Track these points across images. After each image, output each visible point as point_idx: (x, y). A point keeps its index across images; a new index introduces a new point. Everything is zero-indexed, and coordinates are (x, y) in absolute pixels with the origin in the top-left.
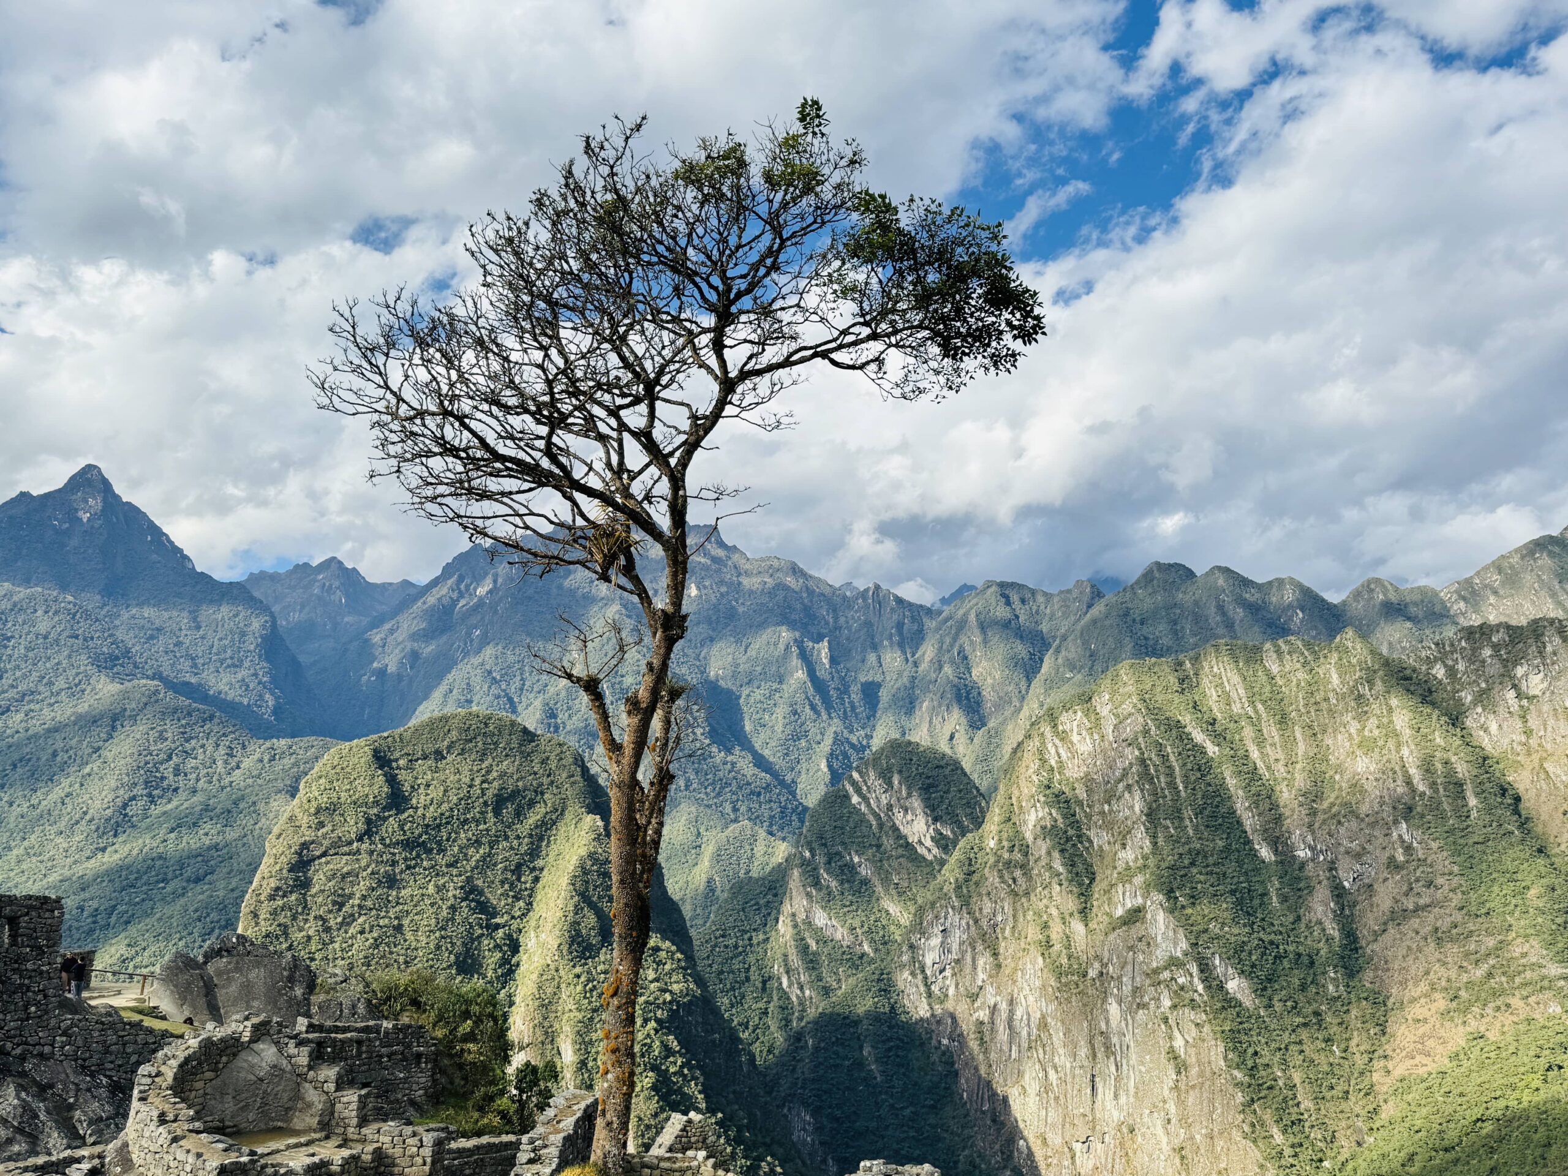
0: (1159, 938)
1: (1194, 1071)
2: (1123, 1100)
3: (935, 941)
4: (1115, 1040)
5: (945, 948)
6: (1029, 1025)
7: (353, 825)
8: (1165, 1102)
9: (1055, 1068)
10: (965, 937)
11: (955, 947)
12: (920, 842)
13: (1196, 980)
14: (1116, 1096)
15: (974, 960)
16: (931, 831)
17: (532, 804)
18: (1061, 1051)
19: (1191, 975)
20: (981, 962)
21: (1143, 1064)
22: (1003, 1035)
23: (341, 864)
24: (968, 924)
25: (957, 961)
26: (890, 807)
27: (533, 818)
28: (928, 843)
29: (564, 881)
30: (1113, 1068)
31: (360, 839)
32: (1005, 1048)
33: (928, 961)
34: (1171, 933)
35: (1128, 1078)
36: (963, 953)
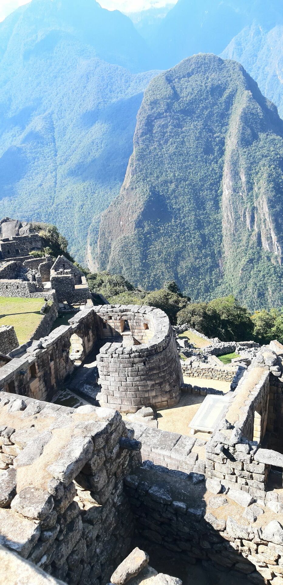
7: (162, 107)
17: (225, 89)
23: (162, 122)
27: (226, 95)
29: (238, 118)
31: (166, 111)
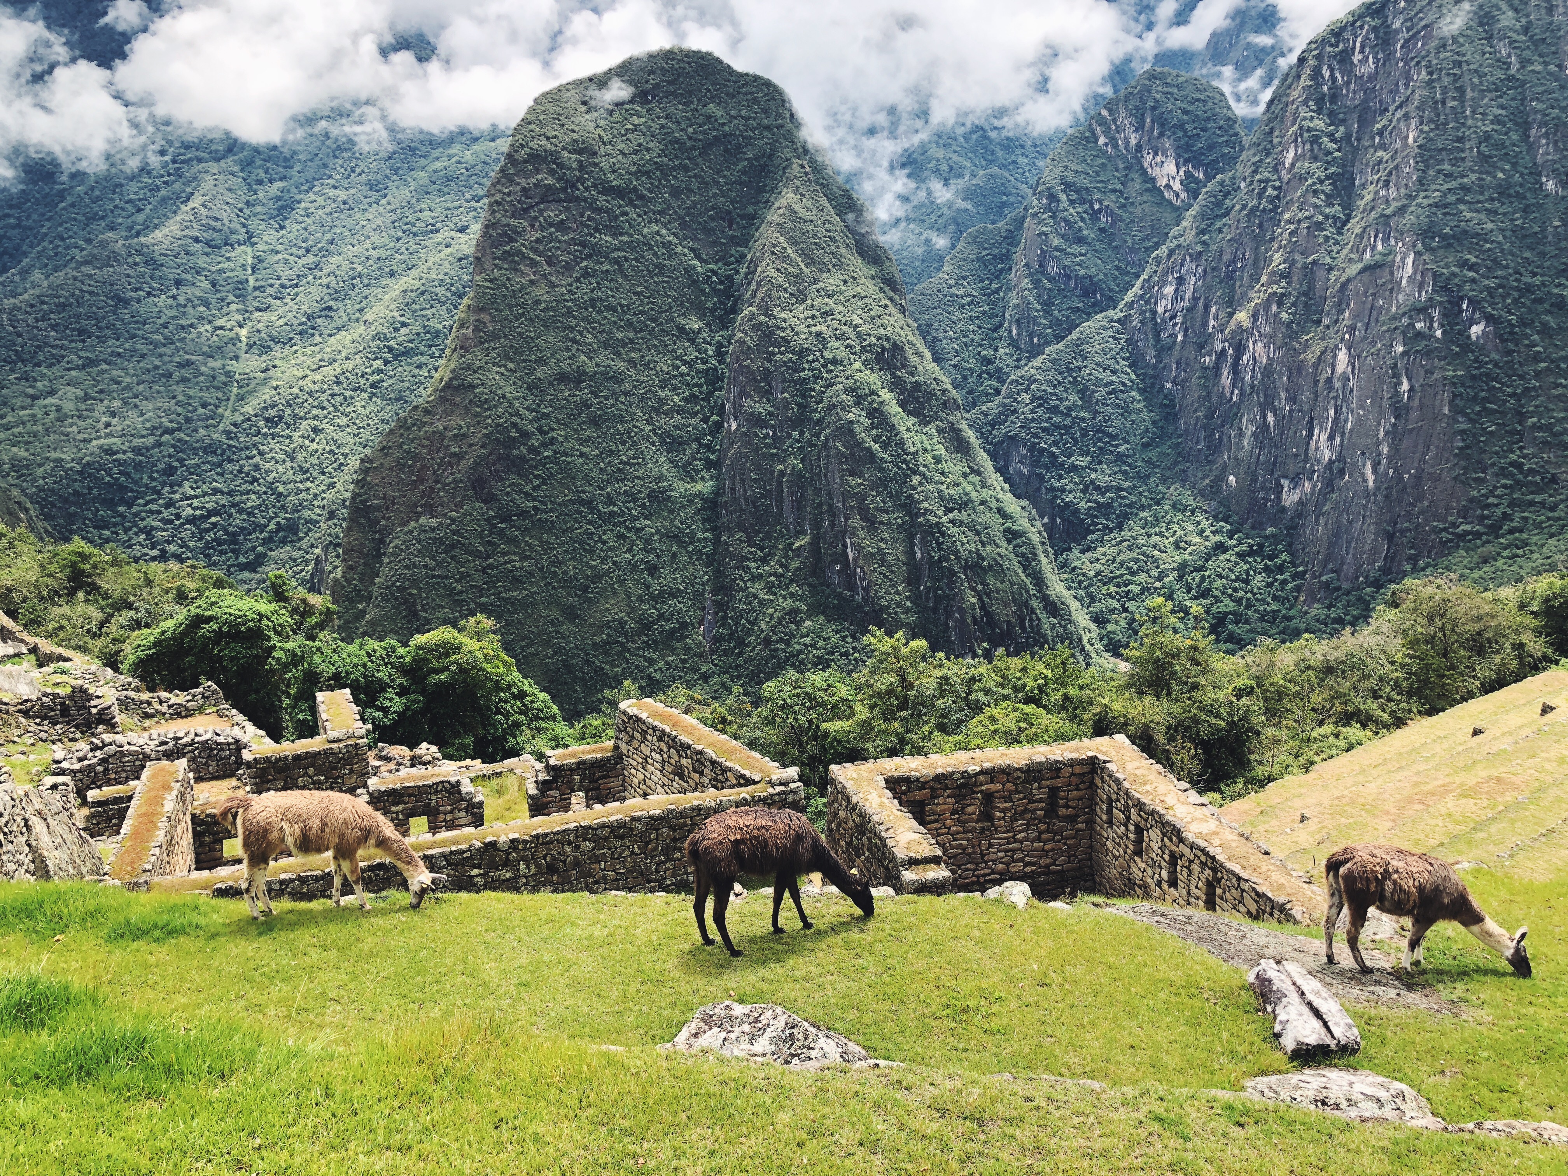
0: (1404, 282)
1: (1414, 415)
2: (1338, 441)
3: (1169, 290)
4: (1338, 385)
5: (1178, 296)
6: (1253, 370)
7: (565, 172)
8: (1378, 444)
9: (1275, 411)
10: (1200, 283)
11: (1188, 295)
12: (1168, 186)
13: (1436, 325)
14: (1331, 438)
15: (1207, 307)
16: (1182, 173)
18: (1283, 395)
19: (1432, 321)
20: (1213, 310)
21: (1362, 407)
22: (1226, 379)
23: (558, 211)
24: (1205, 271)
25: (1190, 310)
26: (1139, 148)
28: (1177, 186)
30: (1332, 412)
32: (1227, 391)
33: (1160, 310)
34: (1419, 277)
35: (1346, 421)
36: (1195, 299)
